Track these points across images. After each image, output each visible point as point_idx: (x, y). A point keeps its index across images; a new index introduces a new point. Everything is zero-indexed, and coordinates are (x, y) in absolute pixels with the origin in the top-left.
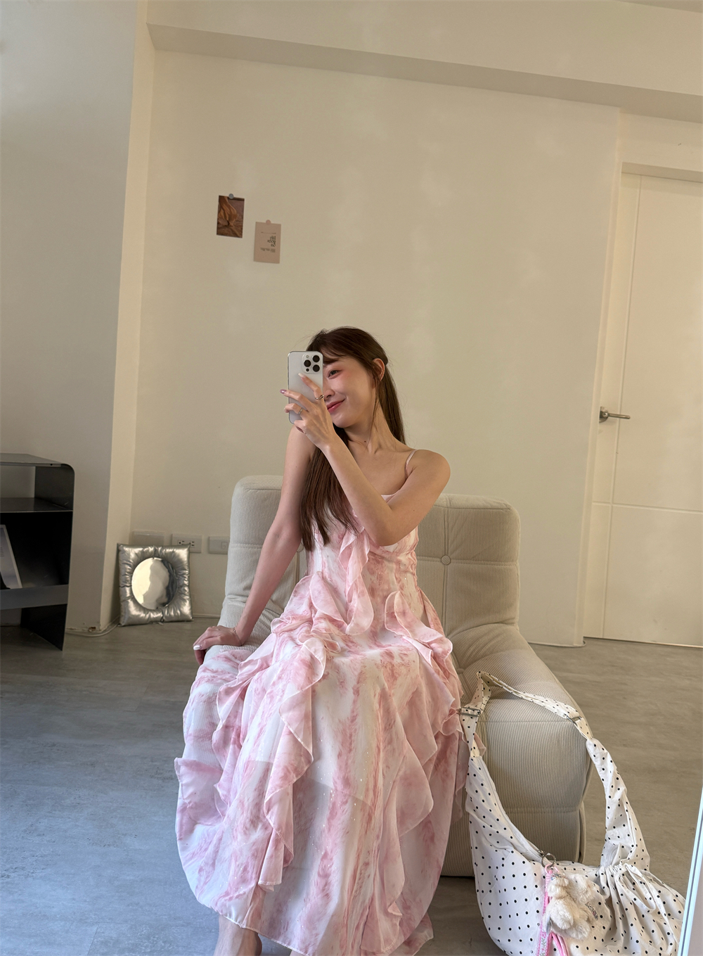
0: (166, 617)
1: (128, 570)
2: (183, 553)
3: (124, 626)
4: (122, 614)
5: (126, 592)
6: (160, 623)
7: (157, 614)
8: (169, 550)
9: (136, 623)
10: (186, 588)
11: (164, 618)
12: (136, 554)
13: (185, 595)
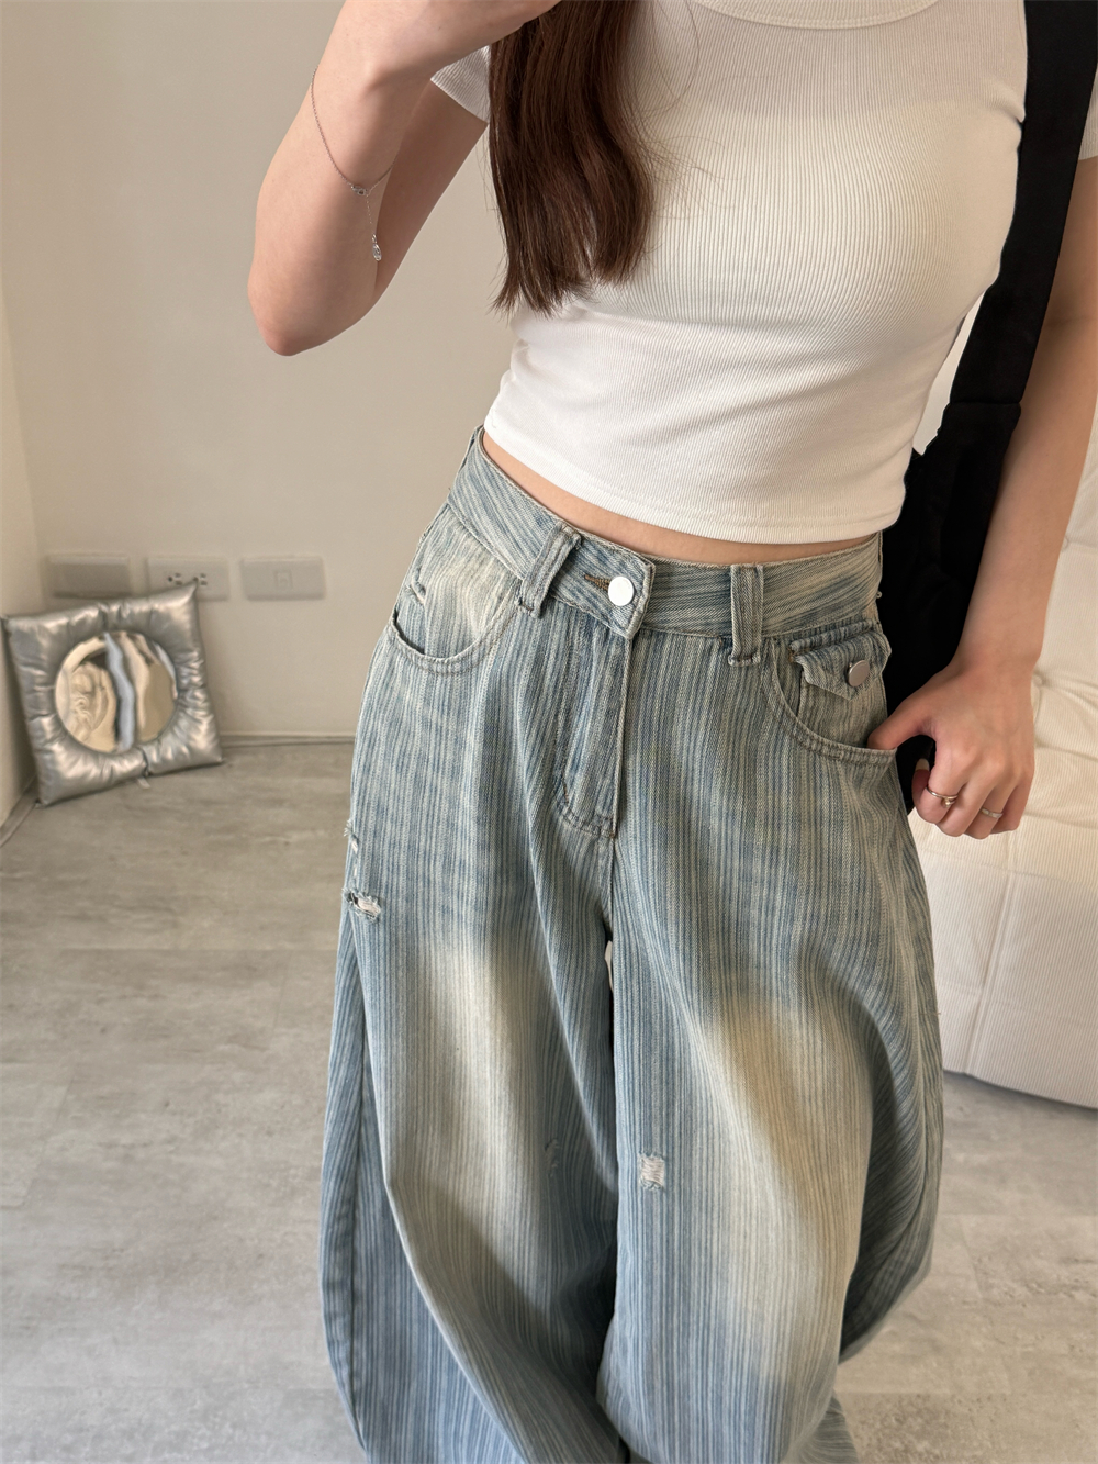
0: (155, 765)
1: (39, 680)
2: (176, 607)
3: (52, 804)
4: (42, 779)
5: (41, 729)
6: (143, 783)
7: (130, 761)
8: (140, 607)
9: (80, 793)
10: (198, 694)
11: (151, 769)
12: (55, 638)
13: (196, 708)
